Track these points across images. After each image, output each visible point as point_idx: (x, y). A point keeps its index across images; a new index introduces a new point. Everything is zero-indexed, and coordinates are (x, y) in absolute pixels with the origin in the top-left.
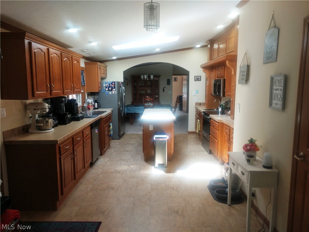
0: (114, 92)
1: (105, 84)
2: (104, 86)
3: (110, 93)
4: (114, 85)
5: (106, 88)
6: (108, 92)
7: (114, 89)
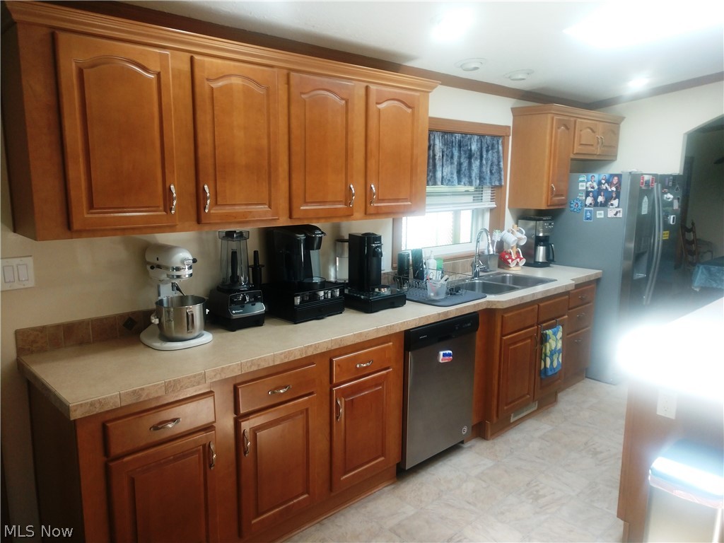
0: (615, 211)
1: (583, 181)
2: (580, 188)
3: (600, 214)
4: (618, 186)
5: (587, 194)
6: (590, 212)
7: (615, 202)
